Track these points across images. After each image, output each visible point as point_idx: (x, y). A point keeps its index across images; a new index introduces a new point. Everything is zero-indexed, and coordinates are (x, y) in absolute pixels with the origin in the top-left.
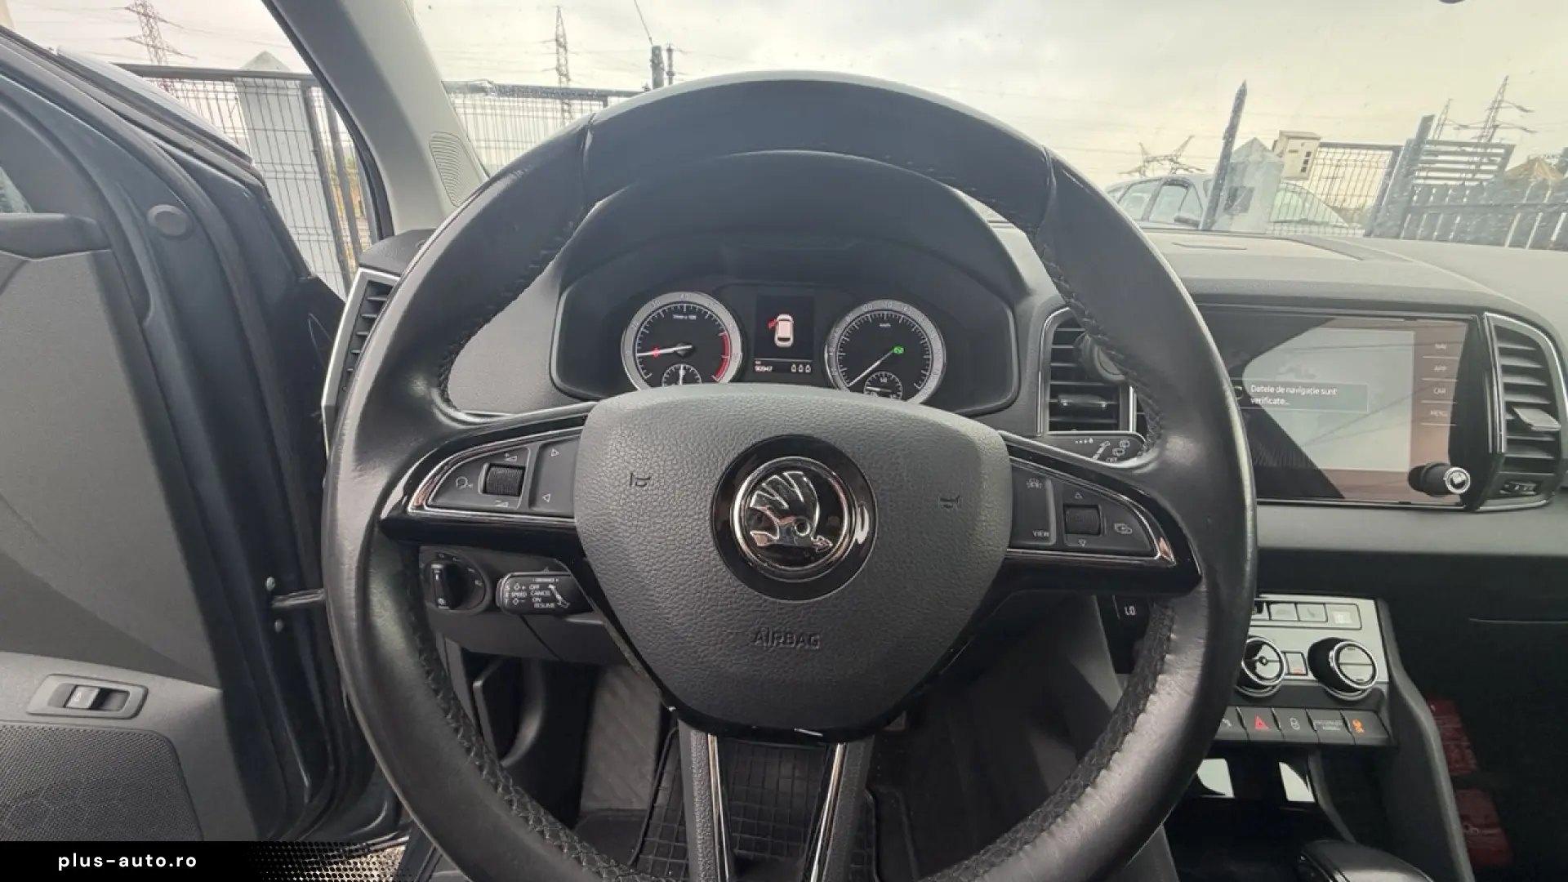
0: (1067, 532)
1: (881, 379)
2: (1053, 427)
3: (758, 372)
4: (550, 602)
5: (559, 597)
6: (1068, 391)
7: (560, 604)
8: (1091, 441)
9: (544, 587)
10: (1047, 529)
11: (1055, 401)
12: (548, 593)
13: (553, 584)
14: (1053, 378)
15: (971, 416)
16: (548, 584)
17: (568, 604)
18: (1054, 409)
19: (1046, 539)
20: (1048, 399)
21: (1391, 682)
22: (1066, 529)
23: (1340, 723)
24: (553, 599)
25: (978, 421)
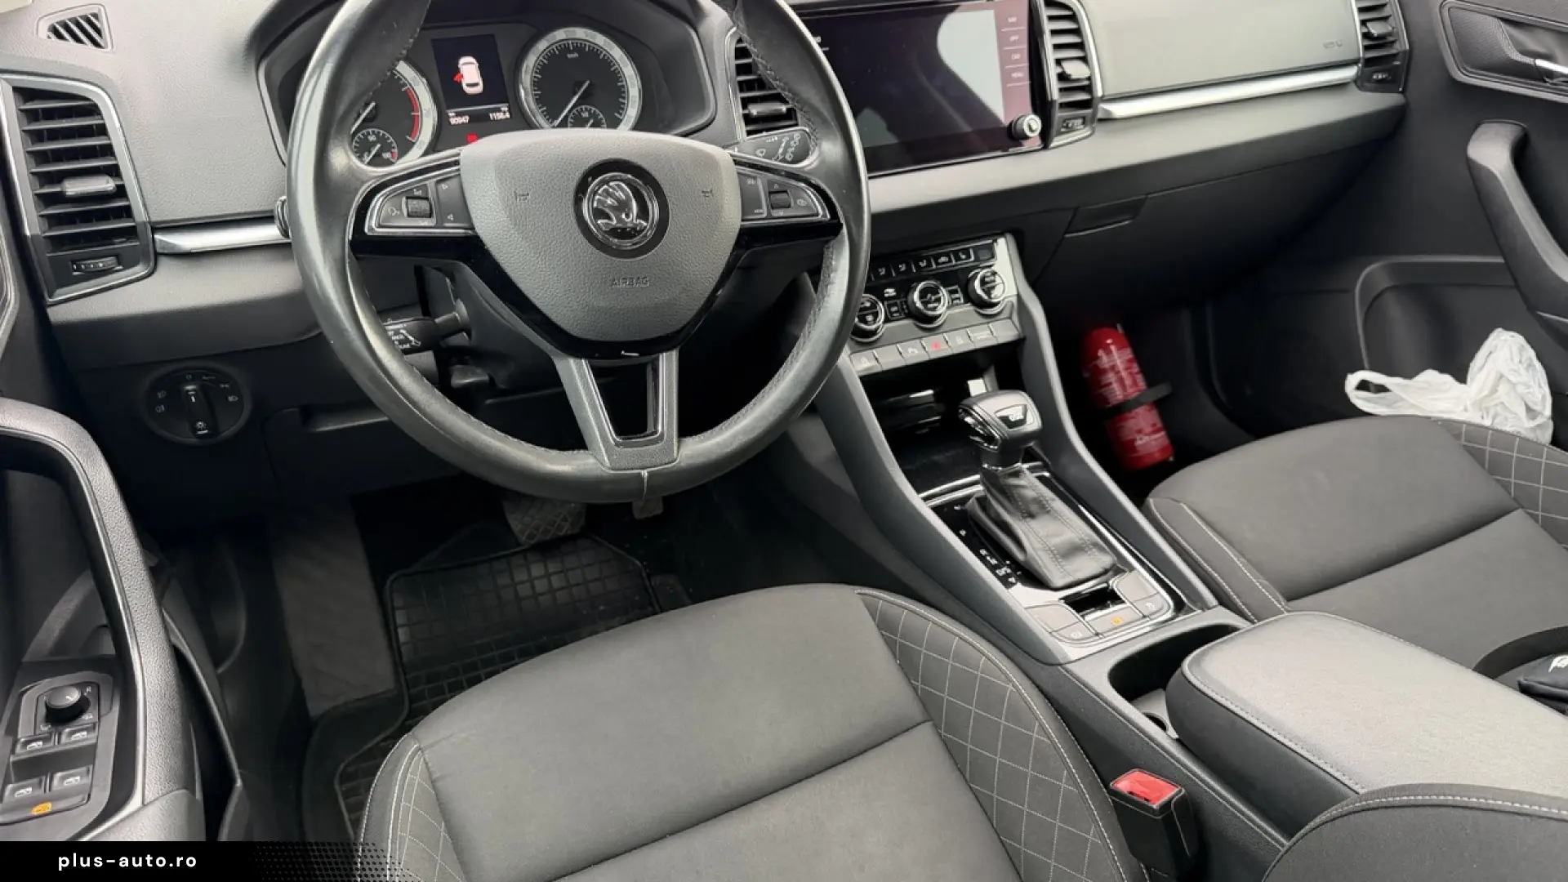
0: (773, 208)
1: (582, 114)
2: (749, 133)
3: (454, 125)
4: (406, 344)
5: (411, 338)
6: (754, 100)
7: (413, 343)
8: (776, 138)
9: (397, 332)
10: (760, 208)
11: (746, 112)
12: (402, 337)
13: (403, 329)
14: (741, 91)
15: (686, 135)
16: (399, 329)
17: (420, 343)
18: (748, 119)
19: (761, 214)
20: (741, 111)
21: (1019, 296)
22: (773, 206)
23: (989, 332)
24: (406, 341)
25: (692, 139)
